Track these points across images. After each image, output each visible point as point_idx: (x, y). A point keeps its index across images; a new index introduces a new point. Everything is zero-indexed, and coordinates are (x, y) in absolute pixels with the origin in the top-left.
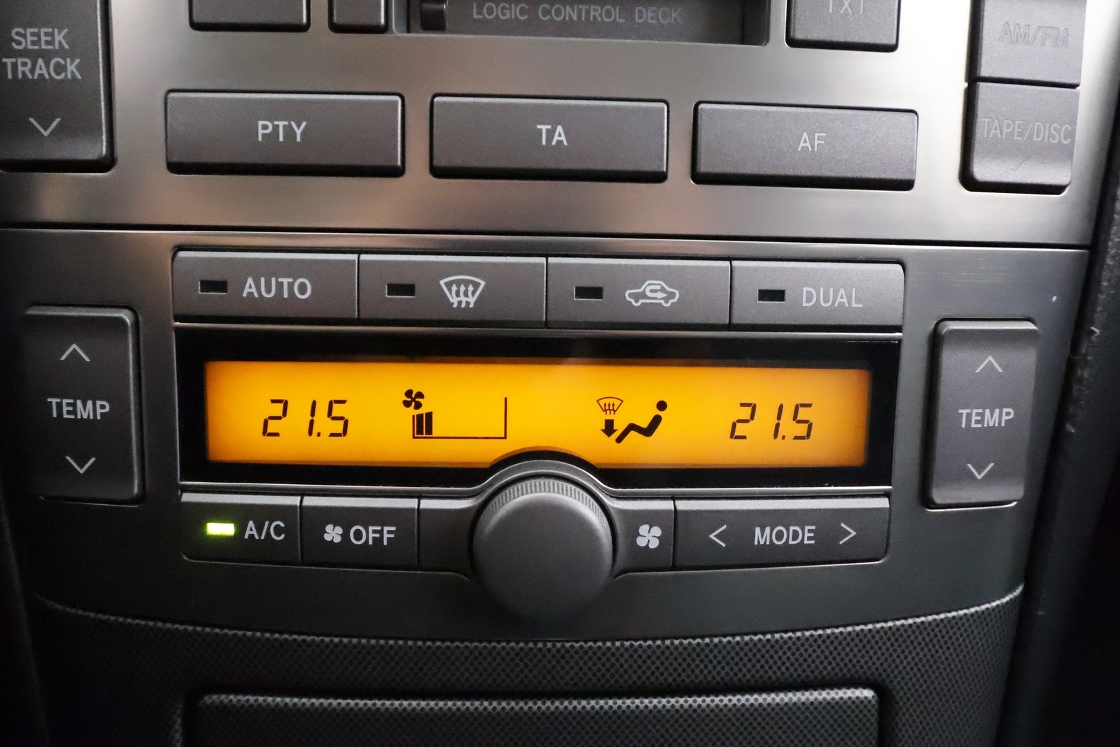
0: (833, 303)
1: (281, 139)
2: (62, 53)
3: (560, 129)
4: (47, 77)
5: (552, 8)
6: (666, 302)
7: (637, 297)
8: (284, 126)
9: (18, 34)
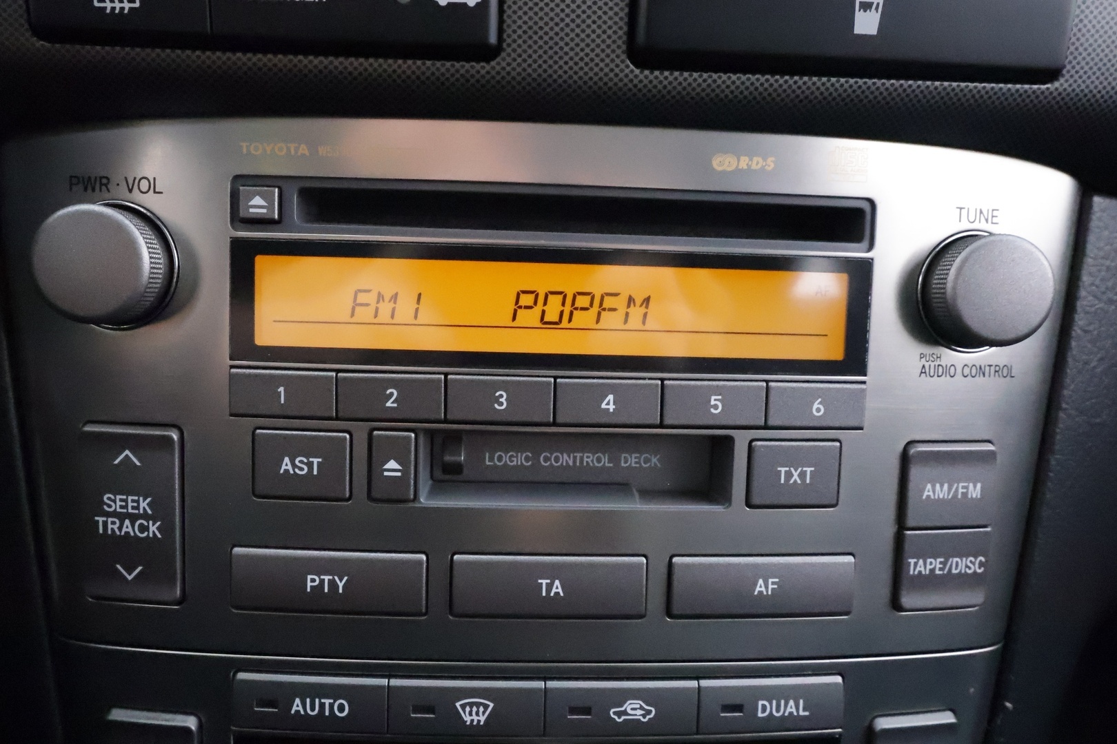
0: (784, 712)
1: (326, 590)
2: (145, 516)
3: (557, 583)
4: (132, 534)
5: (551, 456)
6: (644, 717)
7: (619, 714)
8: (329, 580)
9: (109, 499)
